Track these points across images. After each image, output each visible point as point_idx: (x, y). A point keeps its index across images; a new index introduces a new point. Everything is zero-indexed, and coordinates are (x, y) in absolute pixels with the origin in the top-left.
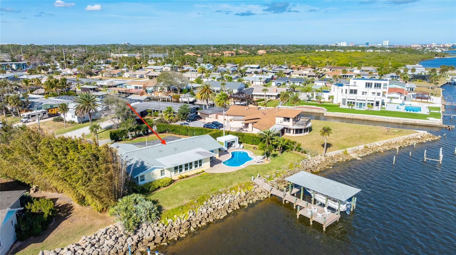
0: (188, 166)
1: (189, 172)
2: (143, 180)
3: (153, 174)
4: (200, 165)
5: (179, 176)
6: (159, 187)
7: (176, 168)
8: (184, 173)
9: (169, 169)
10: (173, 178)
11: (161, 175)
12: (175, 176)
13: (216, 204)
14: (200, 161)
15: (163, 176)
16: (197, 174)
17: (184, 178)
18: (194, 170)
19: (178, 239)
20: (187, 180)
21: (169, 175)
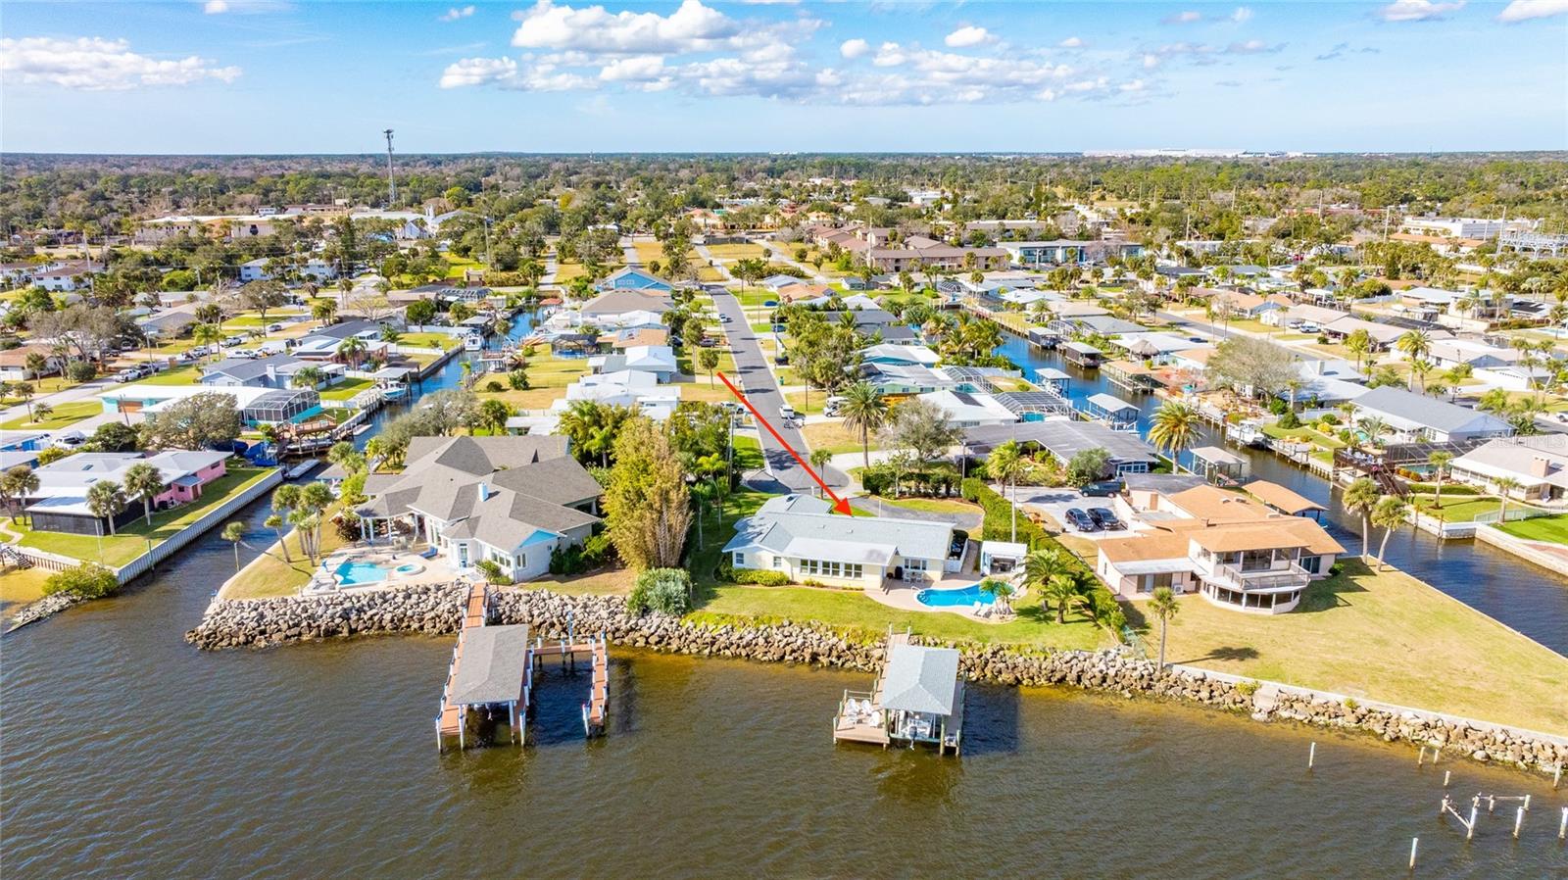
0: (832, 568)
1: (828, 580)
2: (742, 562)
3: (760, 558)
4: (858, 575)
5: (808, 579)
6: (755, 583)
7: (804, 563)
8: (819, 577)
9: (790, 560)
10: (795, 580)
11: (775, 564)
12: (801, 576)
13: (780, 637)
14: (859, 567)
15: (778, 569)
16: (844, 589)
17: (813, 585)
18: (840, 580)
19: (676, 651)
20: (820, 593)
21: (786, 569)
